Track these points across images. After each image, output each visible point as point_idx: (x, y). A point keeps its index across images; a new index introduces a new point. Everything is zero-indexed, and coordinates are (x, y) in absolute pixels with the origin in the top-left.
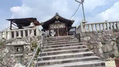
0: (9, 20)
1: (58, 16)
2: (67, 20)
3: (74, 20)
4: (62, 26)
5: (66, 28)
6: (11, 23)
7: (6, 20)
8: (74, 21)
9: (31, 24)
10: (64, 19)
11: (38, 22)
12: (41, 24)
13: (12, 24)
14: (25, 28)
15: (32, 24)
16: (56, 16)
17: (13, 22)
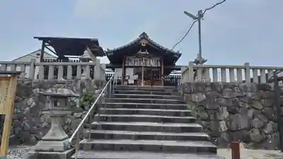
0: (40, 39)
1: (147, 40)
2: (166, 51)
3: (180, 52)
4: (152, 63)
5: (161, 67)
6: (44, 46)
7: (35, 38)
8: (180, 55)
9: (86, 52)
10: (159, 47)
11: (101, 49)
12: (107, 53)
13: (45, 48)
14: (73, 59)
15: (87, 54)
16: (141, 39)
17: (46, 44)
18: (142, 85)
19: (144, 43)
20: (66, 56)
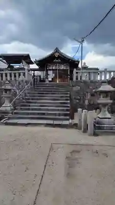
4: (62, 67)
10: (65, 57)
12: (35, 62)
14: (16, 66)
16: (55, 52)
17: (1, 59)
18: (58, 82)
19: (57, 55)
20: (11, 65)
